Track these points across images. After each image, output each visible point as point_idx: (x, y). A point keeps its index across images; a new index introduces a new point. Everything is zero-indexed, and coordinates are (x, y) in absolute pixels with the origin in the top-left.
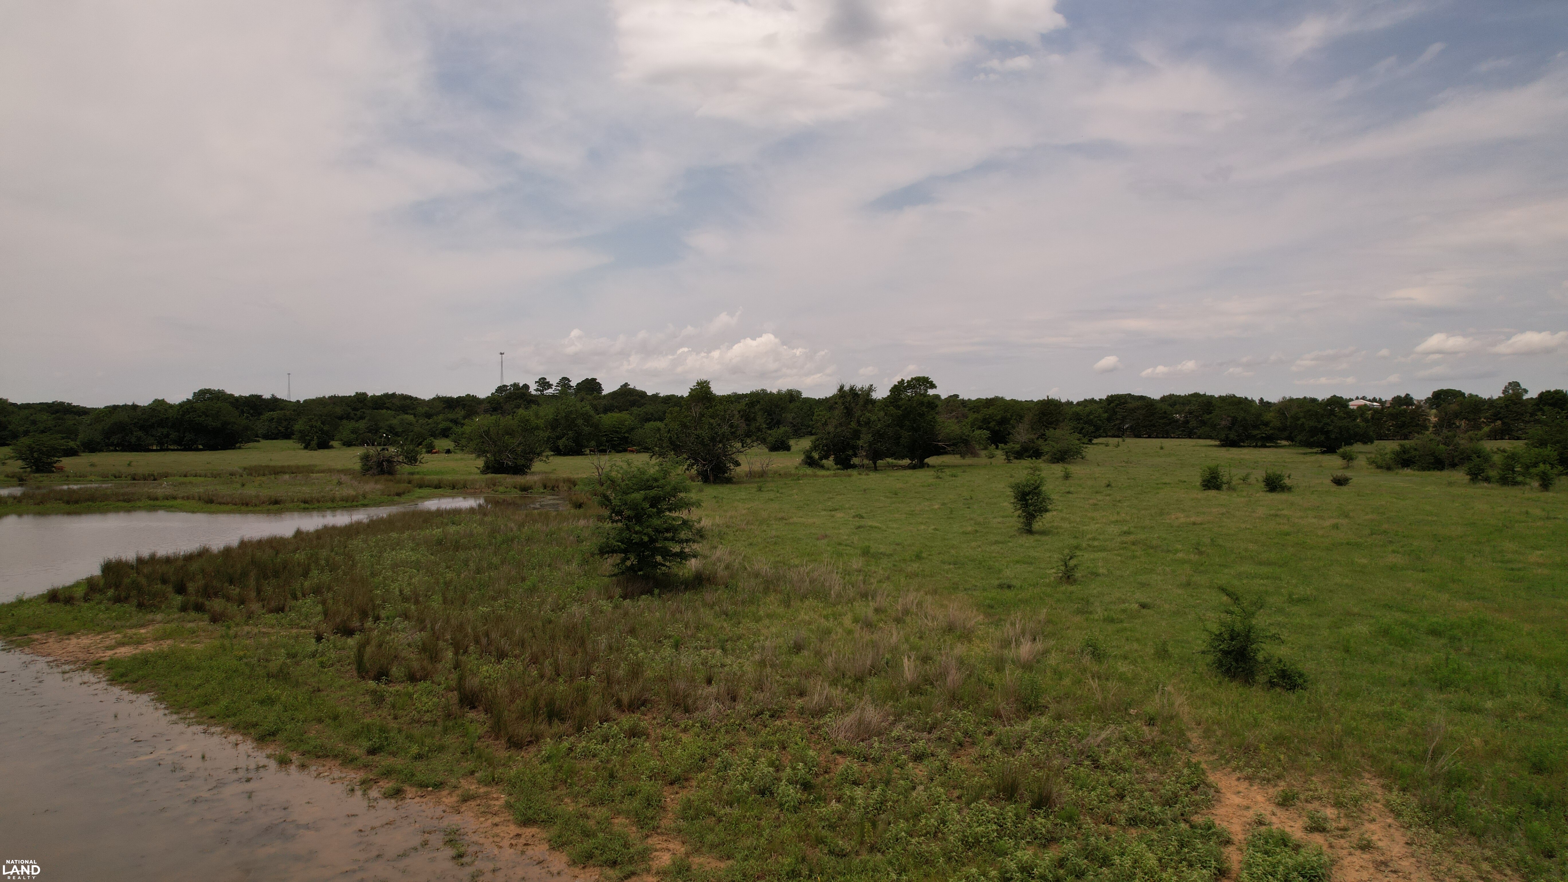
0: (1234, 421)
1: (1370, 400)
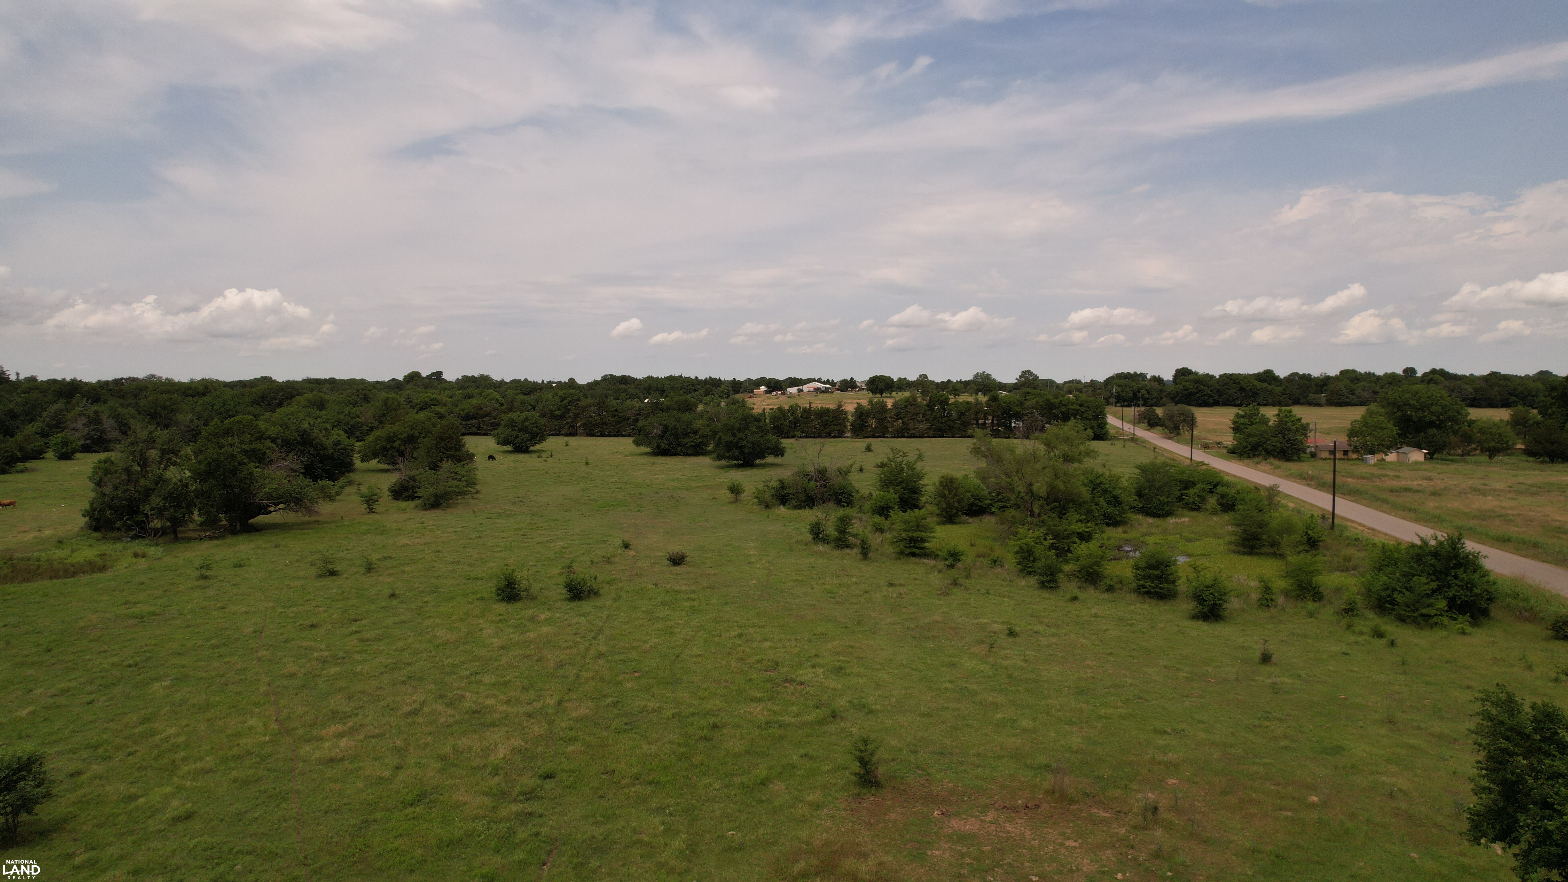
0: (666, 429)
1: (824, 383)
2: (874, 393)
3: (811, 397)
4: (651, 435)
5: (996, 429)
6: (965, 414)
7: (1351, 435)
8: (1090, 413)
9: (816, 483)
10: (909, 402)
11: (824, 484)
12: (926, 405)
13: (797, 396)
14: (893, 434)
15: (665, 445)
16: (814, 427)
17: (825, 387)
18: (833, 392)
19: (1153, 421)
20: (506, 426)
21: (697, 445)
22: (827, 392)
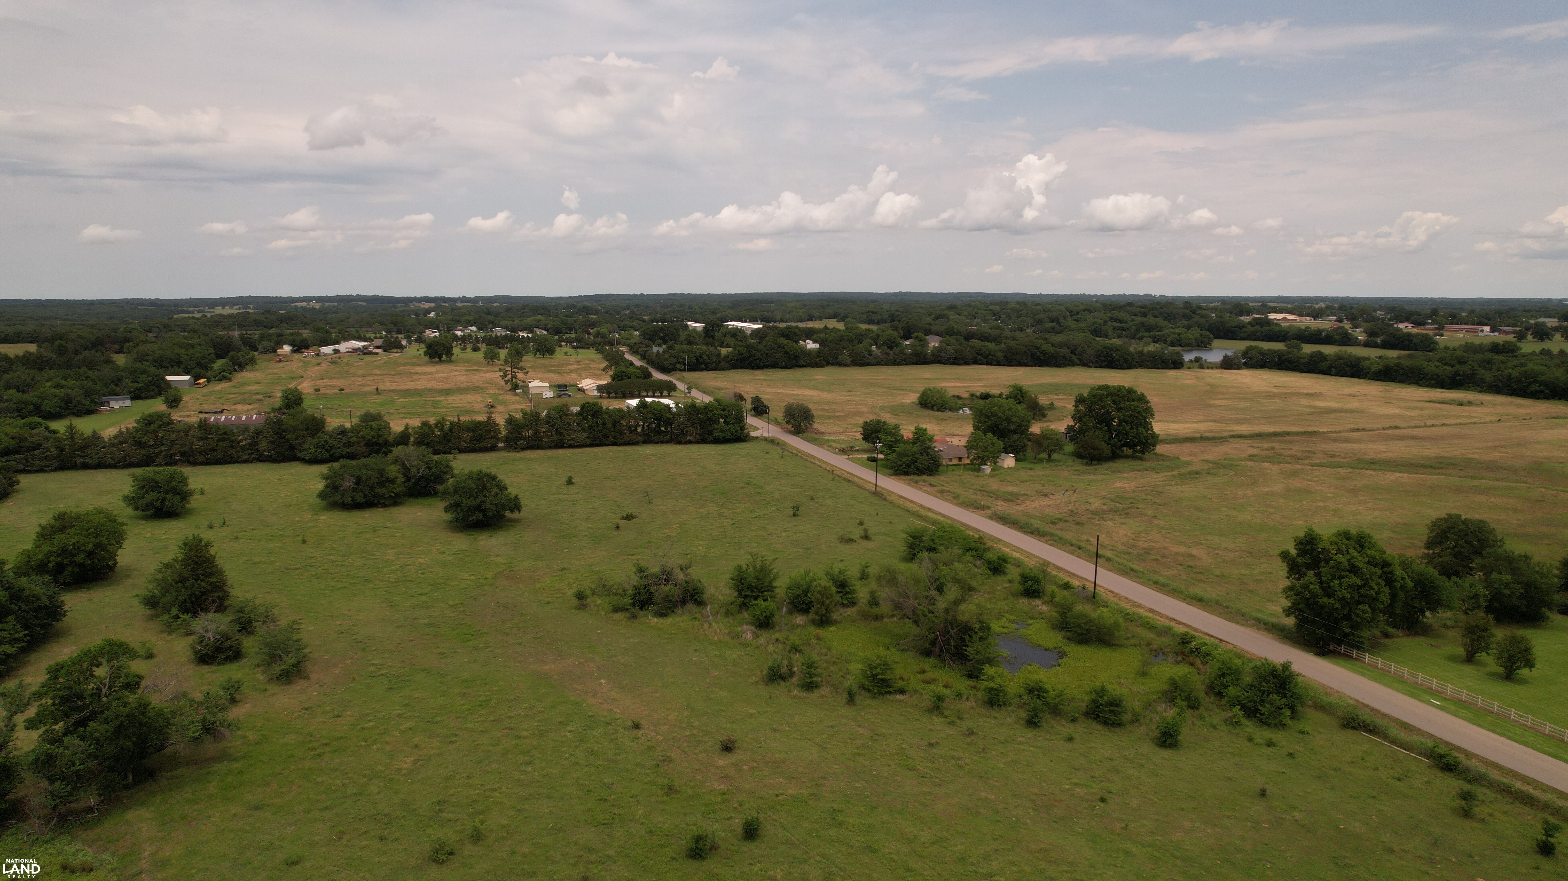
2: (431, 356)
3: (358, 362)
4: (341, 489)
5: (648, 434)
6: (619, 422)
7: (969, 447)
8: (732, 417)
9: (672, 587)
10: (563, 412)
11: (676, 585)
12: (579, 414)
13: (338, 359)
14: (549, 444)
15: (360, 498)
16: (465, 442)
17: (364, 346)
18: (377, 354)
19: (760, 409)
20: (143, 487)
21: (396, 495)
22: (370, 353)
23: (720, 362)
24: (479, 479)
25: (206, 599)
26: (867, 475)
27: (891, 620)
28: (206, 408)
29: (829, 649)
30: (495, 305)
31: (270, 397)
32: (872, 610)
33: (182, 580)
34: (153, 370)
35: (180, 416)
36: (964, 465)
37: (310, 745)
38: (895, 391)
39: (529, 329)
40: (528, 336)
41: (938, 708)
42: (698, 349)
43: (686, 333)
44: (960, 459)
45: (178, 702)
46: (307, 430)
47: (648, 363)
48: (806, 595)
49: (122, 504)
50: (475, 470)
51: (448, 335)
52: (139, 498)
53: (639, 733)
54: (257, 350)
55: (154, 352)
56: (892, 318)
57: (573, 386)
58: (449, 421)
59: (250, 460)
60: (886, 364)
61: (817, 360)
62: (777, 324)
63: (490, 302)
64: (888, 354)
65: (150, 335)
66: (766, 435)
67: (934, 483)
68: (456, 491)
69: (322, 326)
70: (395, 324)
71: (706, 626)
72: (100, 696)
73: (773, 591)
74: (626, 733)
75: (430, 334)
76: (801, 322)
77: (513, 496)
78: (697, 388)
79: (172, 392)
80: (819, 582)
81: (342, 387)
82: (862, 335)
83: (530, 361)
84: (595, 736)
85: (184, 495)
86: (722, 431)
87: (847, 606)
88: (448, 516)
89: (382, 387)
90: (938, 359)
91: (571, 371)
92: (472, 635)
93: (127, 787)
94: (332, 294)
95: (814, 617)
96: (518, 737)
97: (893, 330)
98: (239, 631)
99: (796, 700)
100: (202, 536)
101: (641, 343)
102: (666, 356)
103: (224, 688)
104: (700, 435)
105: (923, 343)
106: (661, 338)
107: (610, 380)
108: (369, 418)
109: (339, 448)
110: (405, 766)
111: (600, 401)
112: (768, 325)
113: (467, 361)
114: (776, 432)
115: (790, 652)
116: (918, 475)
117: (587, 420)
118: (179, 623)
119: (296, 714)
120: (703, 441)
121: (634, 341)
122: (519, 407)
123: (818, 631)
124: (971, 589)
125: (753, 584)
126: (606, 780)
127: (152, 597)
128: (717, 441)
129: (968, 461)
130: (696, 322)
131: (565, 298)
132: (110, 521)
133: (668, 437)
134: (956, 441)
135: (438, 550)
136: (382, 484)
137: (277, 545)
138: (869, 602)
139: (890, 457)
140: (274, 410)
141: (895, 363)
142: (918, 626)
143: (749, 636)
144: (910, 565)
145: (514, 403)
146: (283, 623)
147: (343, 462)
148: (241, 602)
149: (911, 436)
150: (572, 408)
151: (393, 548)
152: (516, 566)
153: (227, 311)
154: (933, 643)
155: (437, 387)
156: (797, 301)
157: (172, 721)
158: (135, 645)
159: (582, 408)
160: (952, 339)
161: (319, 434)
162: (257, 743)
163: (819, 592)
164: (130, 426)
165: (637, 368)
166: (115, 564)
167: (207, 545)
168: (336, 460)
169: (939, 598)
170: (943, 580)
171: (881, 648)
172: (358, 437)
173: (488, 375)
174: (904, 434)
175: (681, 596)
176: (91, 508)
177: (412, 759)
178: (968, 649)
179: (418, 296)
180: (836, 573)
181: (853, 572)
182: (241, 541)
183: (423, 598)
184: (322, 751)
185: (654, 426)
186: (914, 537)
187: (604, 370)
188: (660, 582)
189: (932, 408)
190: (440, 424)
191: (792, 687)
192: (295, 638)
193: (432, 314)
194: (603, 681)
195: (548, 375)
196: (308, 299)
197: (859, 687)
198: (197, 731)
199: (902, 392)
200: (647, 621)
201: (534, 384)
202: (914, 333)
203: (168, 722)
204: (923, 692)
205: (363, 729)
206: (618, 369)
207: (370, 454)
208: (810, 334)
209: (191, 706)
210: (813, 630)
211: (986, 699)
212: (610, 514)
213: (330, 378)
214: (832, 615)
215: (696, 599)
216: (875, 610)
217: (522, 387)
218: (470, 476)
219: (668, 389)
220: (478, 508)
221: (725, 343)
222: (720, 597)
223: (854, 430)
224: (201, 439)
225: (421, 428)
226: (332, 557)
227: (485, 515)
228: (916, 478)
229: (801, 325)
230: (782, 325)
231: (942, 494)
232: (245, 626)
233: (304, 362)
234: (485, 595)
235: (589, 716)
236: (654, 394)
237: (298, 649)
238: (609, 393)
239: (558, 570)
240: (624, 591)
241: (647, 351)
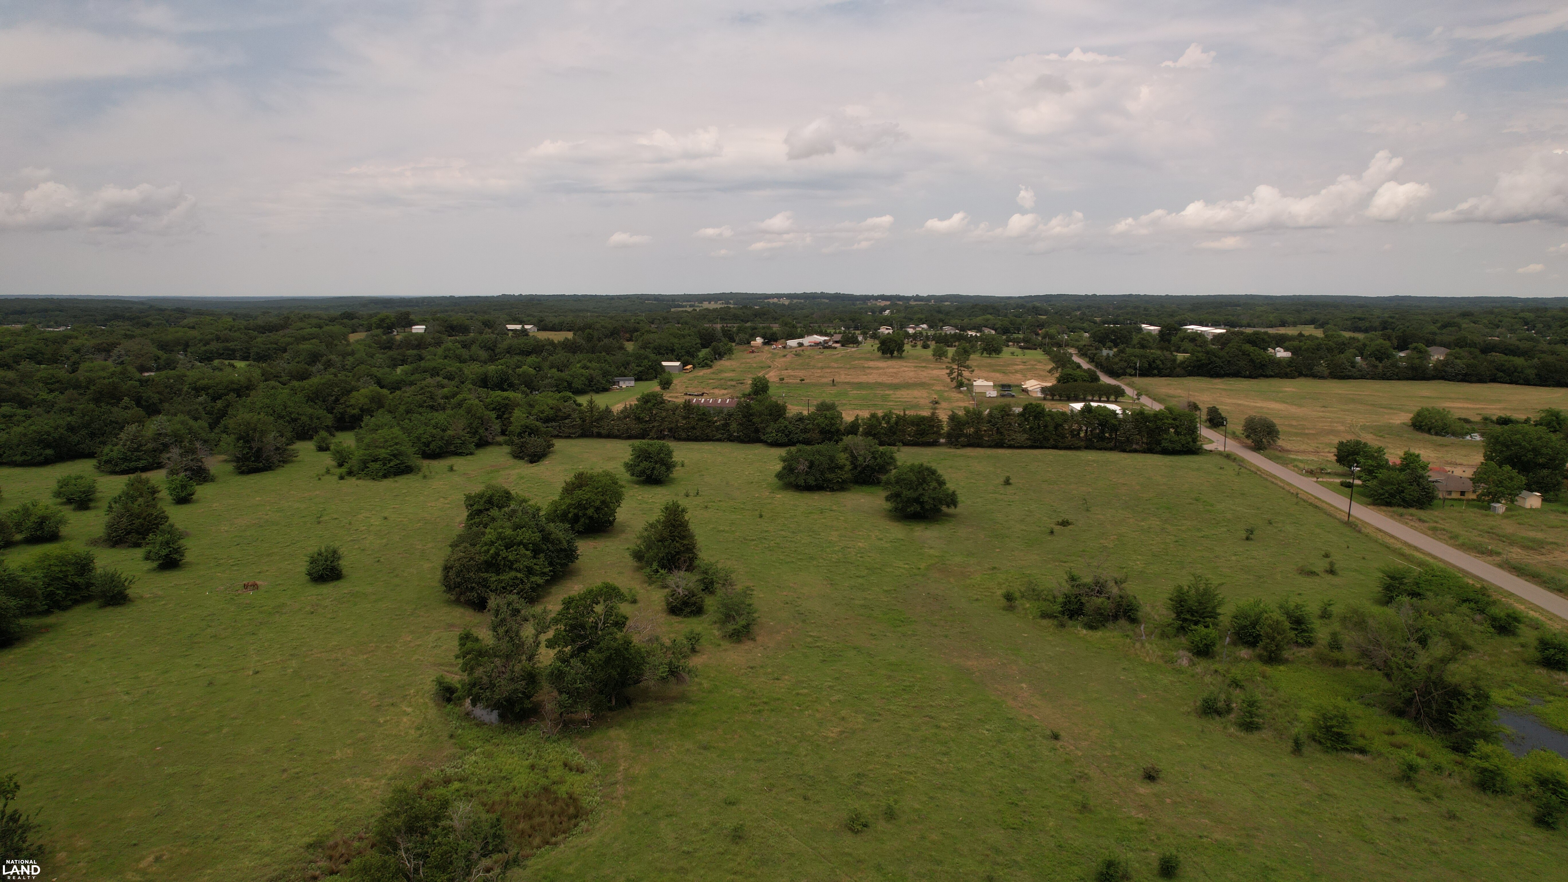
0: (812, 465)
2: (884, 352)
3: (819, 355)
4: (796, 471)
5: (1090, 440)
6: (1061, 425)
7: (1476, 480)
8: (1184, 427)
9: (1104, 599)
10: (1005, 411)
11: (1109, 598)
12: (1021, 415)
13: (801, 352)
14: (989, 443)
15: (812, 482)
16: (909, 435)
17: (825, 340)
18: (835, 348)
19: (1216, 420)
20: (639, 457)
21: (843, 481)
22: (830, 347)
23: (1175, 368)
24: (919, 472)
25: (679, 559)
26: (1339, 502)
27: (1356, 668)
28: (691, 390)
29: (1276, 690)
30: (946, 303)
31: (742, 383)
32: (1332, 654)
33: (662, 540)
34: (653, 356)
35: (670, 397)
36: (1468, 500)
37: (752, 701)
38: (1381, 410)
39: (978, 328)
40: (976, 335)
41: (1409, 778)
42: (1152, 354)
43: (1139, 336)
44: (1463, 493)
45: (652, 644)
46: (771, 415)
47: (1096, 366)
48: (1254, 628)
49: (623, 470)
50: (917, 463)
51: (901, 332)
52: (635, 466)
53: (1059, 744)
54: (734, 341)
55: (654, 341)
56: (1385, 326)
57: (1017, 386)
58: (896, 414)
59: (722, 439)
60: (1372, 378)
61: (1288, 370)
62: (1243, 329)
63: (942, 301)
64: (1376, 367)
65: (653, 326)
66: (1221, 449)
67: (1425, 519)
68: (897, 482)
69: (790, 321)
70: (853, 320)
71: (1138, 645)
72: (597, 629)
73: (1216, 618)
74: (1045, 741)
75: (885, 330)
76: (1272, 327)
77: (950, 492)
78: (1147, 395)
79: (665, 376)
80: (1271, 614)
81: (803, 378)
82: (1344, 344)
83: (976, 360)
84: (1012, 739)
85: (669, 466)
86: (1171, 441)
87: (1302, 646)
88: (888, 505)
89: (837, 379)
90: (1441, 374)
91: (1016, 372)
92: (902, 621)
93: (610, 709)
94: (799, 291)
95: (1262, 652)
96: (938, 727)
97: (1385, 340)
98: (703, 590)
99: (1232, 739)
100: (680, 502)
101: (1091, 345)
102: (1117, 360)
103: (687, 638)
104: (1147, 444)
105: (1424, 355)
106: (1112, 341)
107: (1055, 382)
108: (825, 408)
109: (796, 433)
110: (832, 735)
111: (1045, 402)
112: (1232, 329)
113: (917, 358)
114: (1233, 447)
115: (1229, 686)
116: (1404, 507)
117: (1028, 422)
118: (658, 576)
119: (742, 671)
120: (1150, 451)
121: (1082, 343)
122: (962, 404)
123: (1264, 668)
124: (1465, 647)
125: (1194, 608)
126: (1018, 785)
127: (639, 551)
128: (1165, 452)
129: (1473, 496)
130: (1151, 325)
131: (1015, 298)
132: (613, 483)
133: (1112, 444)
134: (1458, 472)
135: (877, 536)
136: (832, 470)
137: (739, 517)
138: (1330, 644)
139: (1369, 484)
140: (744, 395)
141: (1384, 377)
142: (1390, 680)
143: (1185, 662)
144: (1385, 608)
145: (957, 401)
146: (739, 587)
147: (799, 446)
148: (706, 564)
149: (1398, 461)
150: (1014, 409)
151: (837, 530)
152: (948, 560)
153: (712, 306)
154: (1409, 702)
155: (886, 381)
156: (1268, 305)
157: (647, 660)
158: (625, 590)
159: (1024, 410)
160: (1463, 352)
161: (780, 419)
162: (710, 692)
163: (1269, 626)
164: (633, 403)
165: (1085, 371)
166: (614, 520)
167: (683, 511)
168: (793, 444)
169: (1421, 652)
170: (1428, 632)
171: (1339, 698)
172: (813, 425)
173: (936, 372)
174: (1389, 459)
175: (1113, 611)
176: (601, 470)
177: (839, 730)
178: (1457, 717)
179: (876, 294)
180: (1292, 607)
181: (1312, 608)
182: (710, 510)
183: (860, 580)
184: (762, 708)
185: (1098, 431)
186: (1393, 578)
187: (1050, 372)
188: (1092, 593)
189: (1429, 431)
190: (887, 417)
191: (1229, 724)
192: (747, 603)
193: (887, 312)
194: (1024, 685)
195: (992, 374)
196: (779, 296)
197: (1309, 737)
198: (664, 672)
199: (1391, 411)
200: (1076, 631)
201: (979, 383)
202: (1411, 343)
203: (644, 660)
204: (1391, 757)
205: (798, 694)
206: (1064, 372)
207: (823, 441)
208: (1280, 341)
209: (661, 649)
210: (1258, 666)
211: (1476, 780)
212: (1045, 518)
213: (793, 369)
214: (1284, 652)
215: (1130, 615)
216: (1336, 655)
217: (967, 385)
218: (912, 469)
219: (1116, 394)
220: (917, 500)
221: (1182, 348)
222: (1156, 617)
223: (1327, 450)
224: (684, 418)
225: (869, 419)
226: (783, 533)
227: (922, 508)
228: (1401, 510)
229: (1271, 331)
230: (1249, 330)
231: (1434, 532)
232: (708, 586)
233: (773, 354)
234: (917, 584)
235: (1008, 718)
236: (1100, 398)
237: (748, 613)
238: (1053, 395)
239: (989, 569)
240: (1054, 597)
241: (1096, 354)
